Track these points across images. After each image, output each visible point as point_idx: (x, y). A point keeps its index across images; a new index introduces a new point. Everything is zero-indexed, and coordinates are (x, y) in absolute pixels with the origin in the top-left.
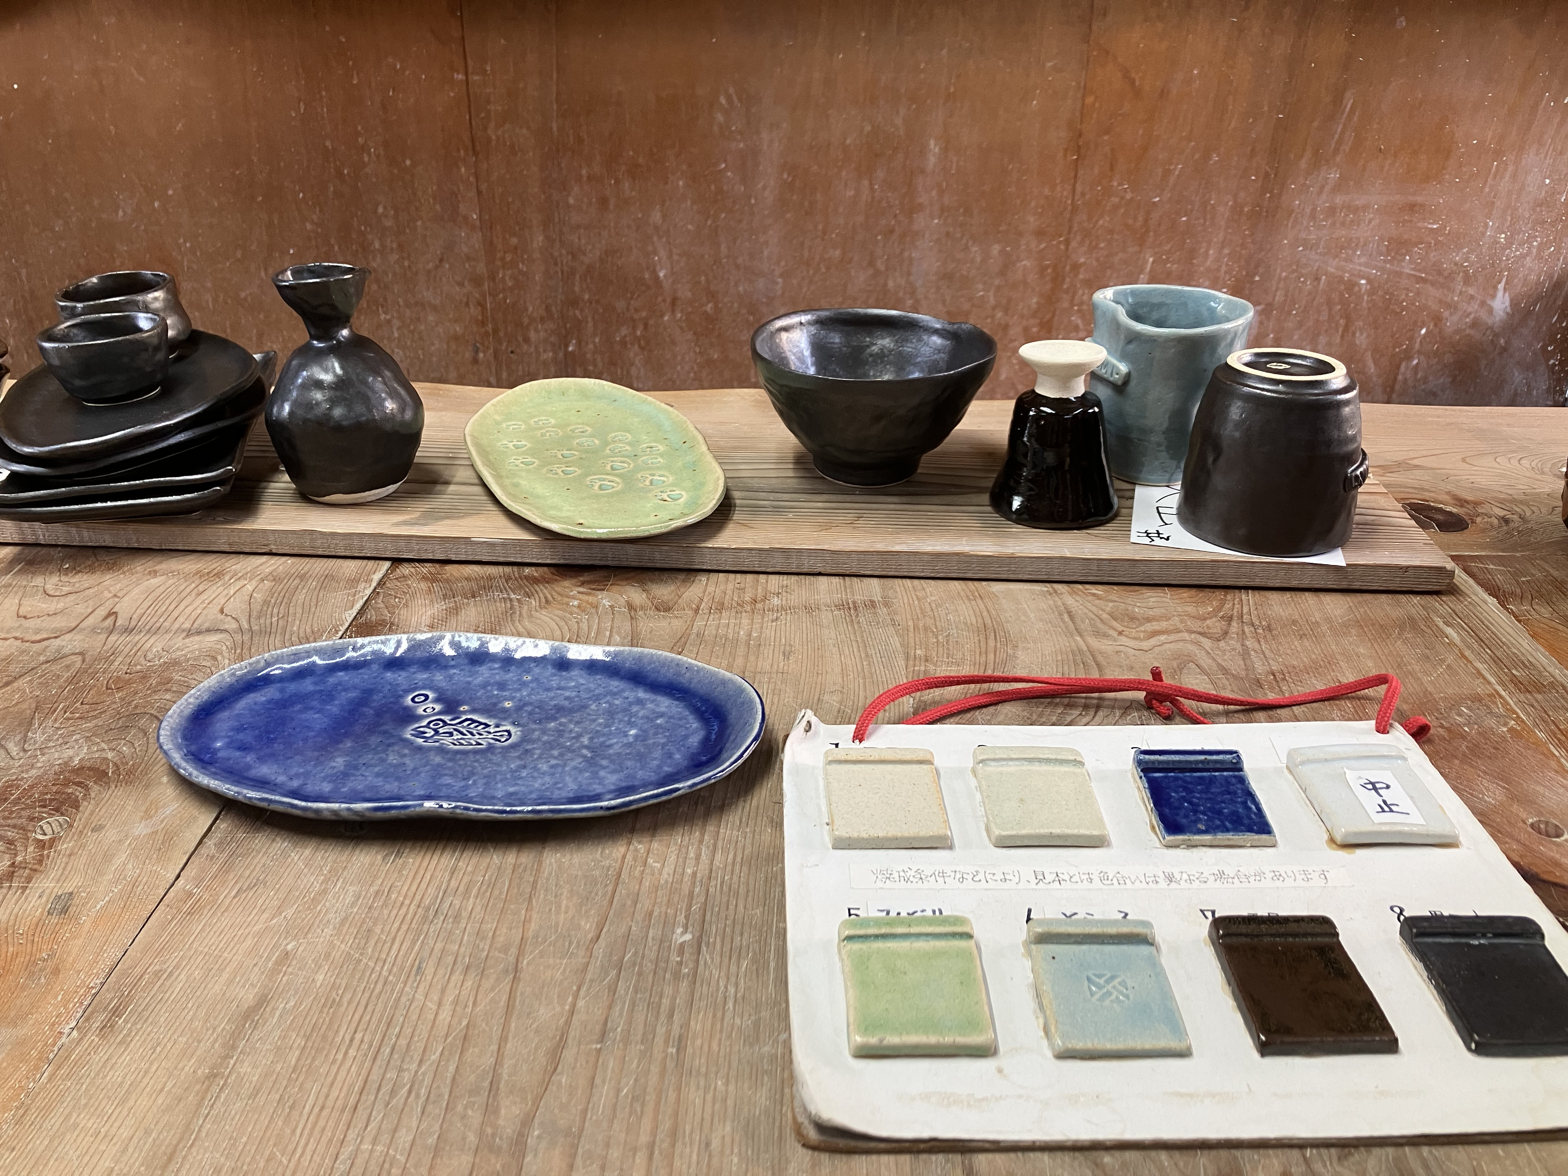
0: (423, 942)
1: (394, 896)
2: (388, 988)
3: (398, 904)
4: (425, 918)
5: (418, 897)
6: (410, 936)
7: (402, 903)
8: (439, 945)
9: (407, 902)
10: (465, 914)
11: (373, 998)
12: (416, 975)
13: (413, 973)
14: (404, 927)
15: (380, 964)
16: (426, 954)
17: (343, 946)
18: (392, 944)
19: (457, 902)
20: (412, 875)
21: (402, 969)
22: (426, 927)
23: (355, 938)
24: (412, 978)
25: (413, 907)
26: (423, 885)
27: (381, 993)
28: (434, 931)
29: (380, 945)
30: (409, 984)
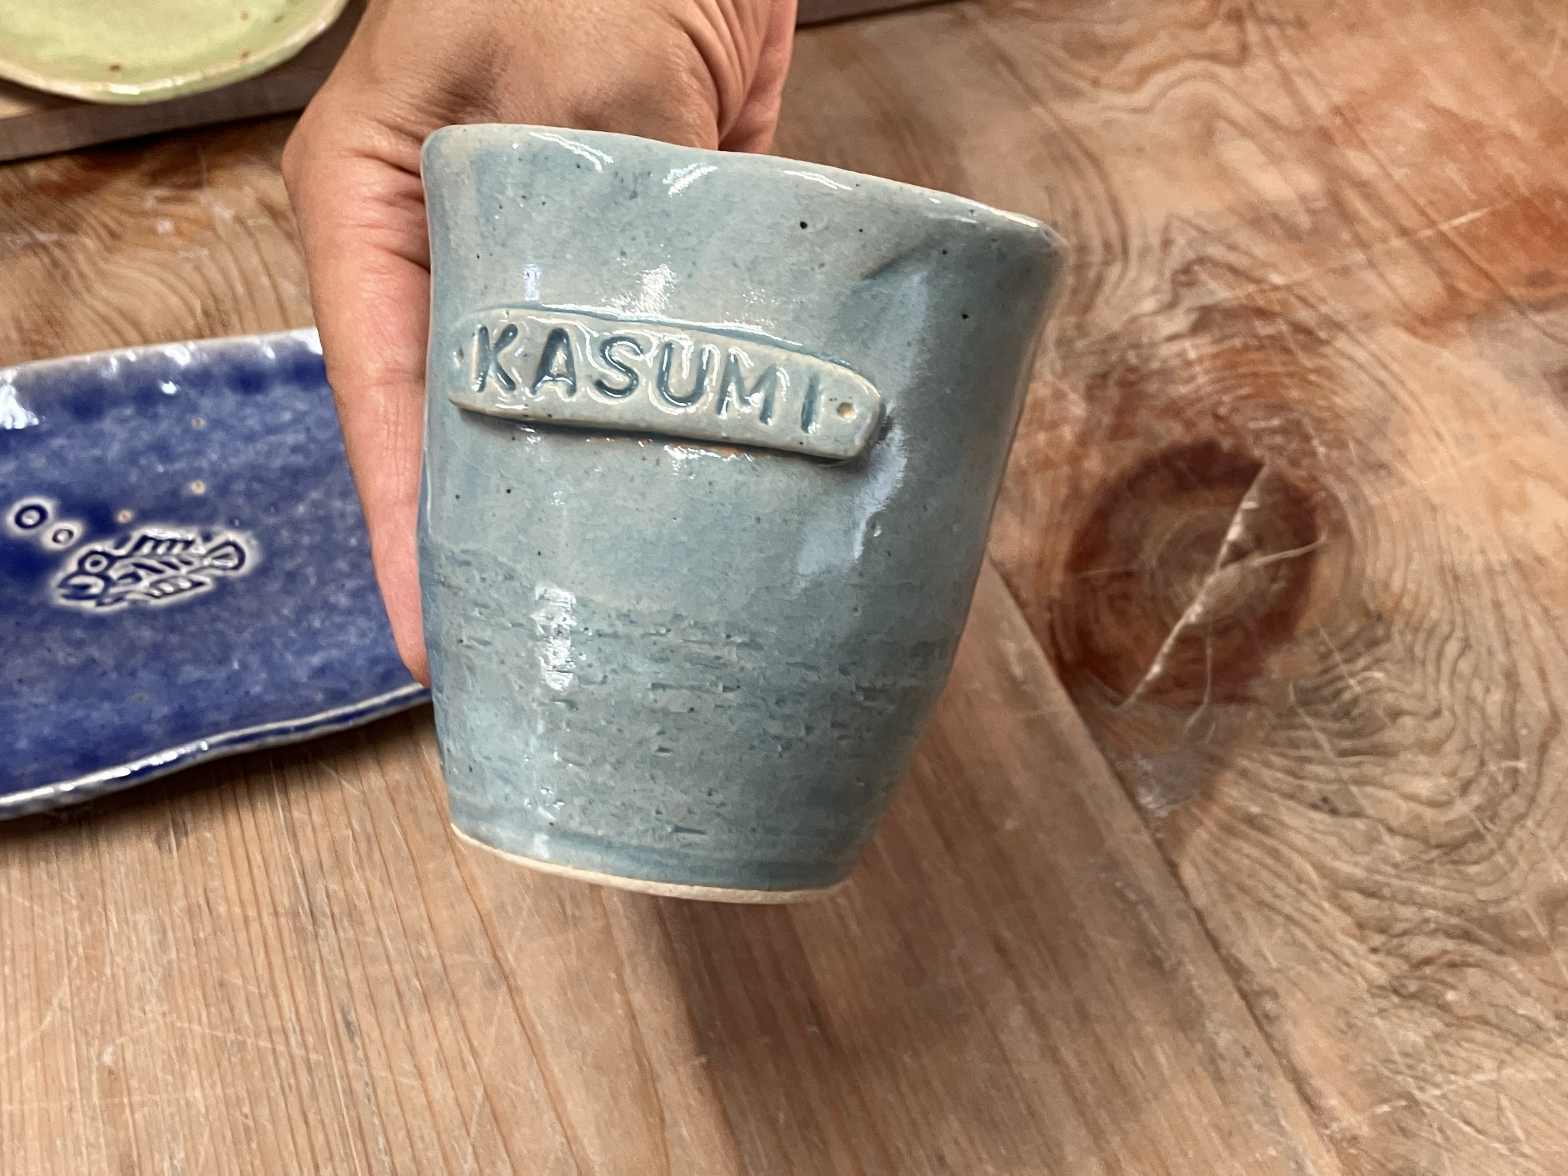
0: (324, 975)
1: (222, 909)
2: (321, 1074)
3: (240, 922)
4: (299, 931)
5: (265, 899)
6: (297, 975)
7: (246, 918)
8: (355, 975)
9: (252, 913)
10: (362, 904)
11: (307, 1102)
12: (352, 1038)
13: (344, 1037)
14: (277, 960)
15: (279, 1038)
16: (344, 995)
17: (196, 1027)
18: (276, 996)
19: (334, 886)
20: (226, 860)
21: (321, 1036)
22: (311, 947)
23: (207, 1006)
24: (347, 1046)
25: (267, 919)
26: (259, 873)
27: (313, 1088)
28: (331, 951)
29: (256, 1004)
30: (350, 1057)
